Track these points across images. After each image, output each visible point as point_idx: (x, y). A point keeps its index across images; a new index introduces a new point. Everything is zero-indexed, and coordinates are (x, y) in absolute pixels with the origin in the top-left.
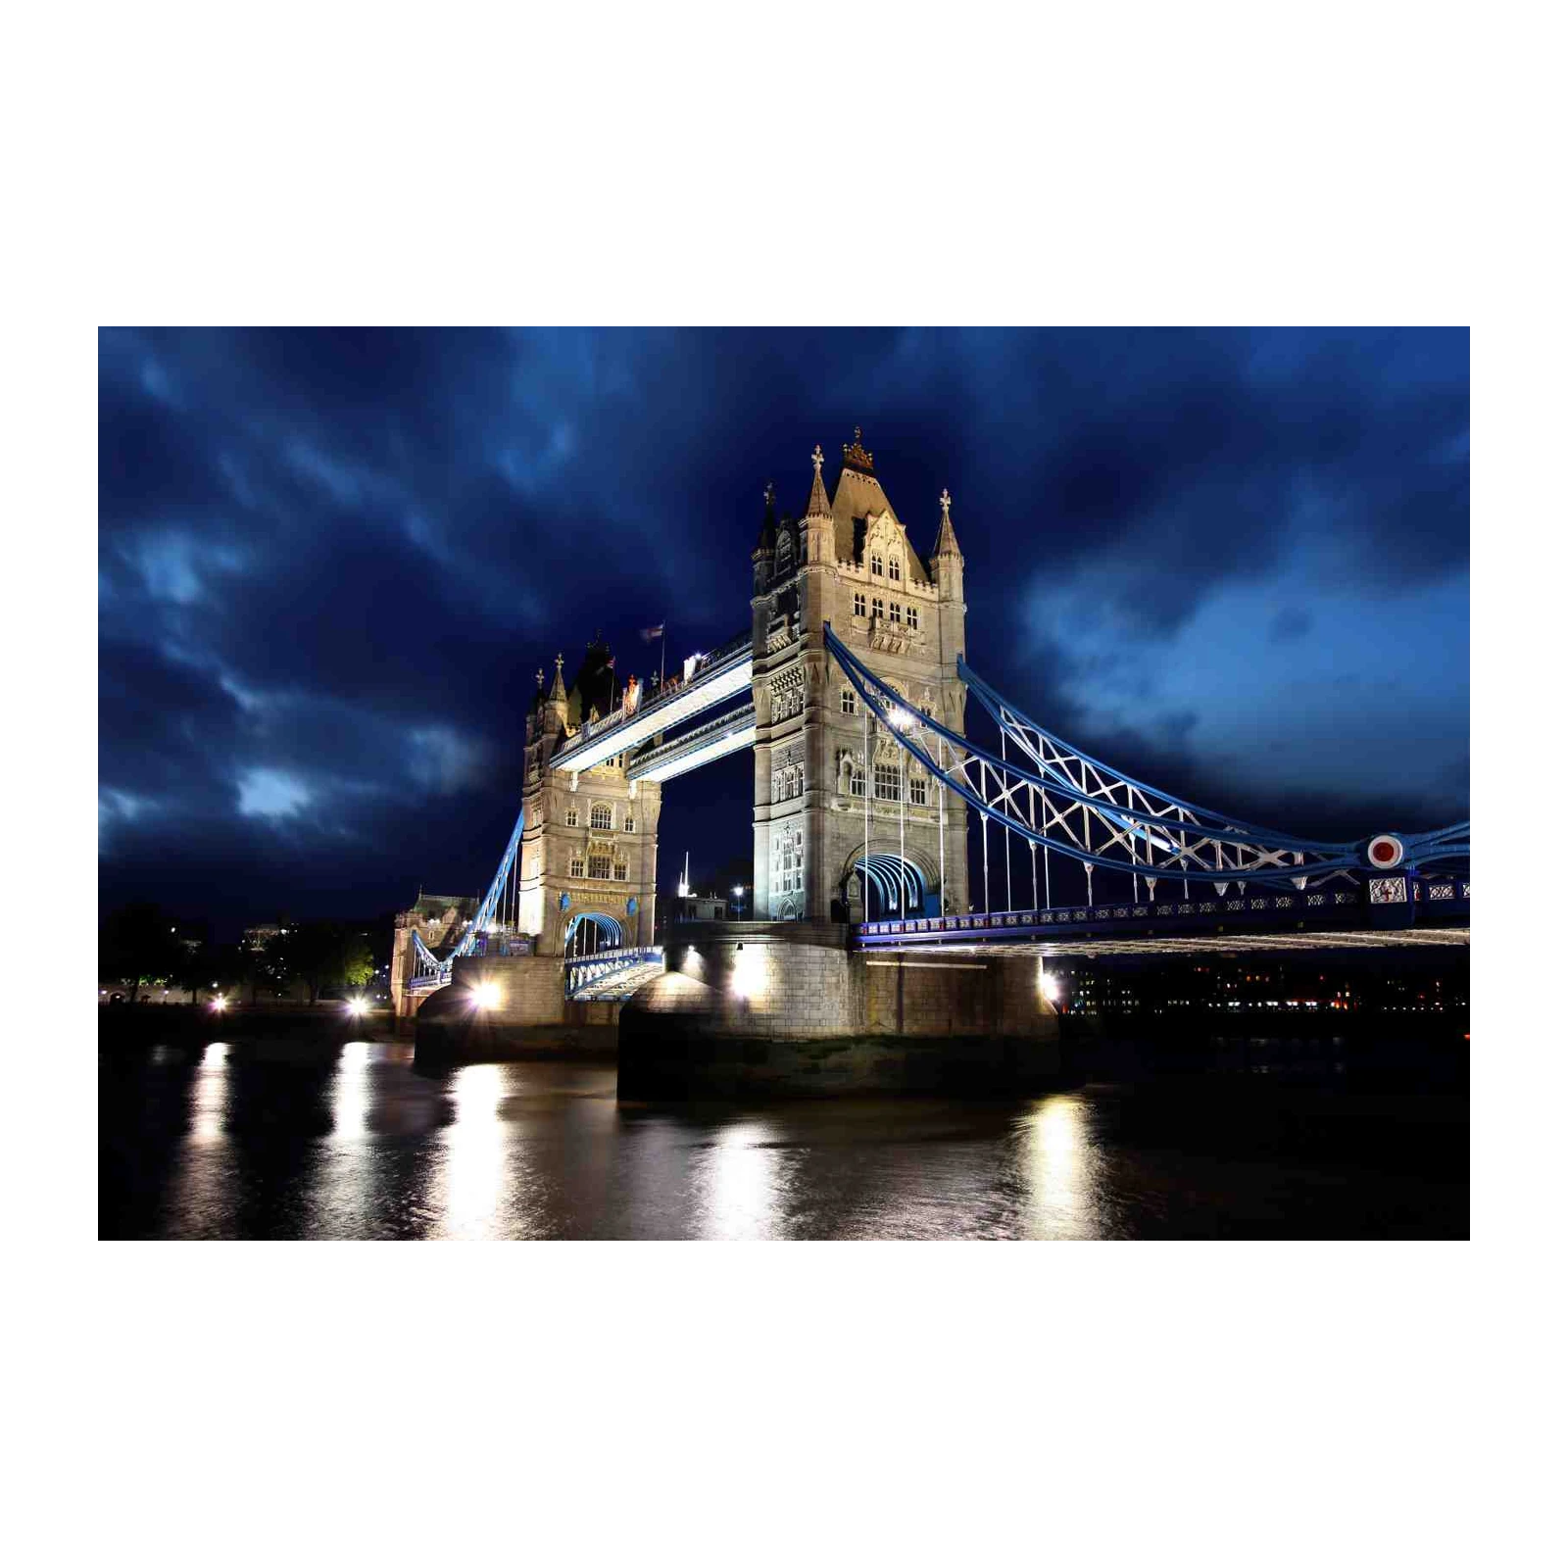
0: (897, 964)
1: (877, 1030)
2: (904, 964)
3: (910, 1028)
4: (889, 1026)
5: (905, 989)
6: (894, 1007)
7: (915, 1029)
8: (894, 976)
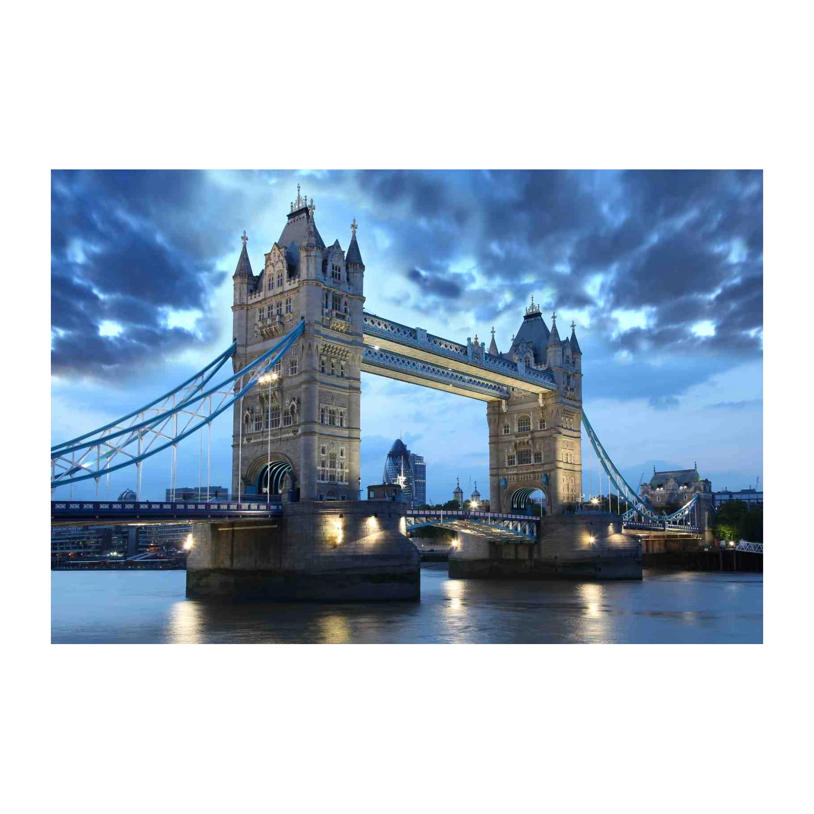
0: (231, 529)
1: (222, 566)
2: (235, 528)
3: (237, 565)
4: (227, 564)
5: (235, 543)
6: (229, 553)
7: (239, 565)
8: (230, 536)
